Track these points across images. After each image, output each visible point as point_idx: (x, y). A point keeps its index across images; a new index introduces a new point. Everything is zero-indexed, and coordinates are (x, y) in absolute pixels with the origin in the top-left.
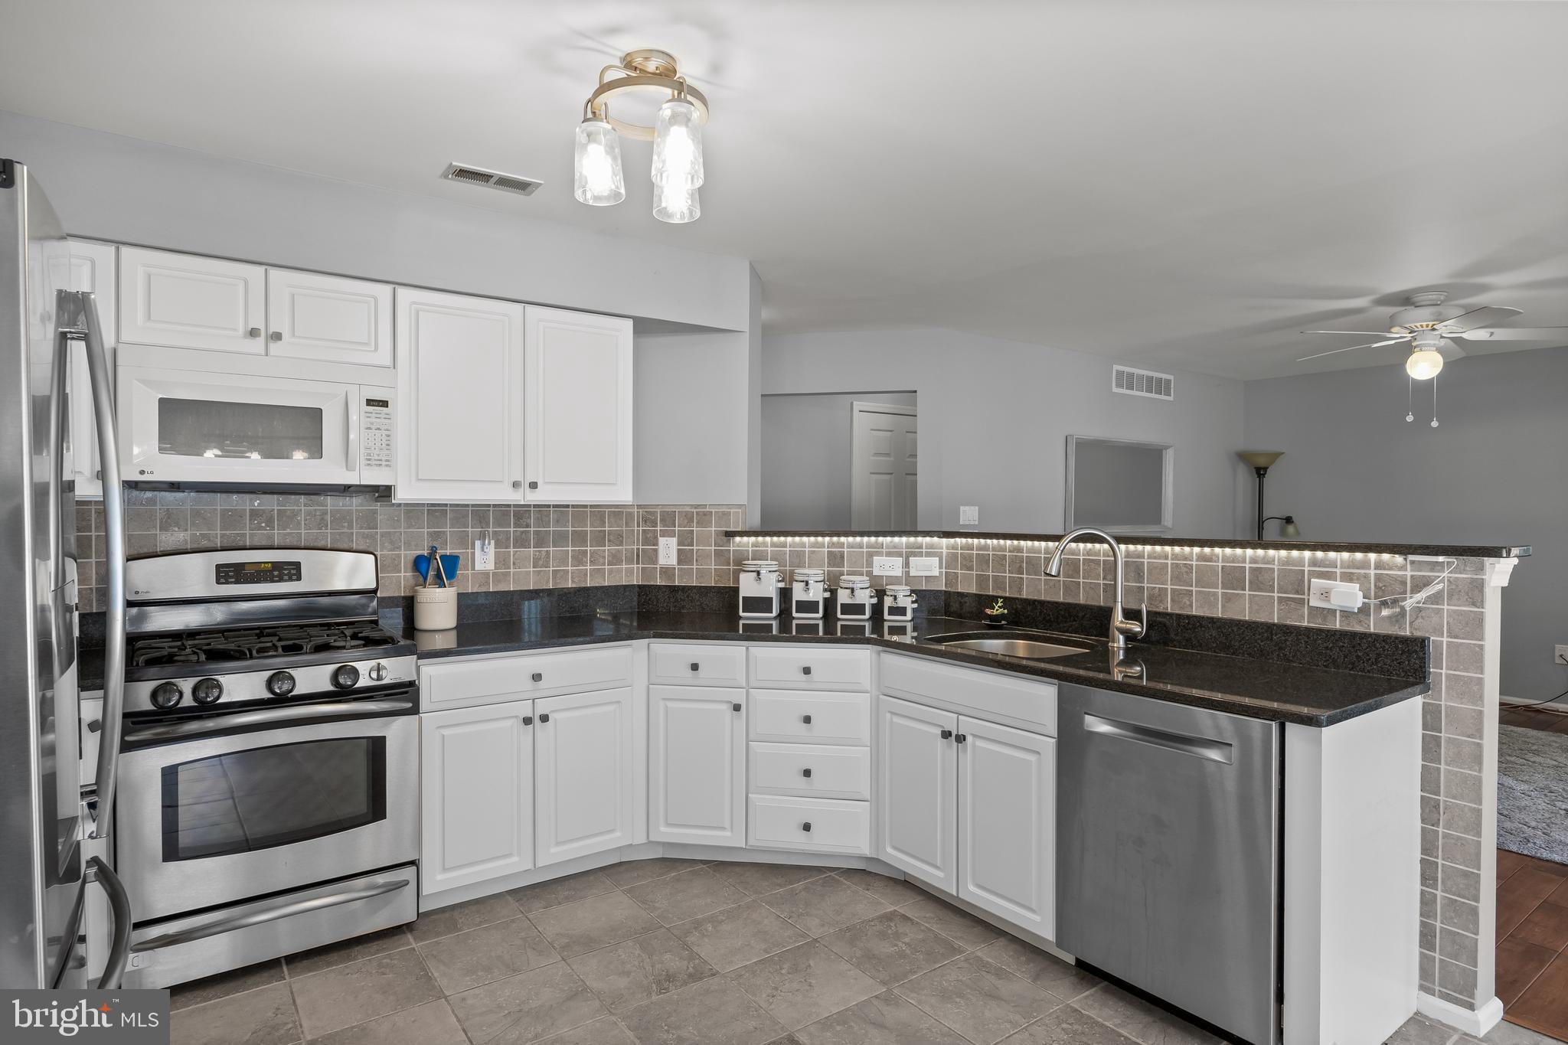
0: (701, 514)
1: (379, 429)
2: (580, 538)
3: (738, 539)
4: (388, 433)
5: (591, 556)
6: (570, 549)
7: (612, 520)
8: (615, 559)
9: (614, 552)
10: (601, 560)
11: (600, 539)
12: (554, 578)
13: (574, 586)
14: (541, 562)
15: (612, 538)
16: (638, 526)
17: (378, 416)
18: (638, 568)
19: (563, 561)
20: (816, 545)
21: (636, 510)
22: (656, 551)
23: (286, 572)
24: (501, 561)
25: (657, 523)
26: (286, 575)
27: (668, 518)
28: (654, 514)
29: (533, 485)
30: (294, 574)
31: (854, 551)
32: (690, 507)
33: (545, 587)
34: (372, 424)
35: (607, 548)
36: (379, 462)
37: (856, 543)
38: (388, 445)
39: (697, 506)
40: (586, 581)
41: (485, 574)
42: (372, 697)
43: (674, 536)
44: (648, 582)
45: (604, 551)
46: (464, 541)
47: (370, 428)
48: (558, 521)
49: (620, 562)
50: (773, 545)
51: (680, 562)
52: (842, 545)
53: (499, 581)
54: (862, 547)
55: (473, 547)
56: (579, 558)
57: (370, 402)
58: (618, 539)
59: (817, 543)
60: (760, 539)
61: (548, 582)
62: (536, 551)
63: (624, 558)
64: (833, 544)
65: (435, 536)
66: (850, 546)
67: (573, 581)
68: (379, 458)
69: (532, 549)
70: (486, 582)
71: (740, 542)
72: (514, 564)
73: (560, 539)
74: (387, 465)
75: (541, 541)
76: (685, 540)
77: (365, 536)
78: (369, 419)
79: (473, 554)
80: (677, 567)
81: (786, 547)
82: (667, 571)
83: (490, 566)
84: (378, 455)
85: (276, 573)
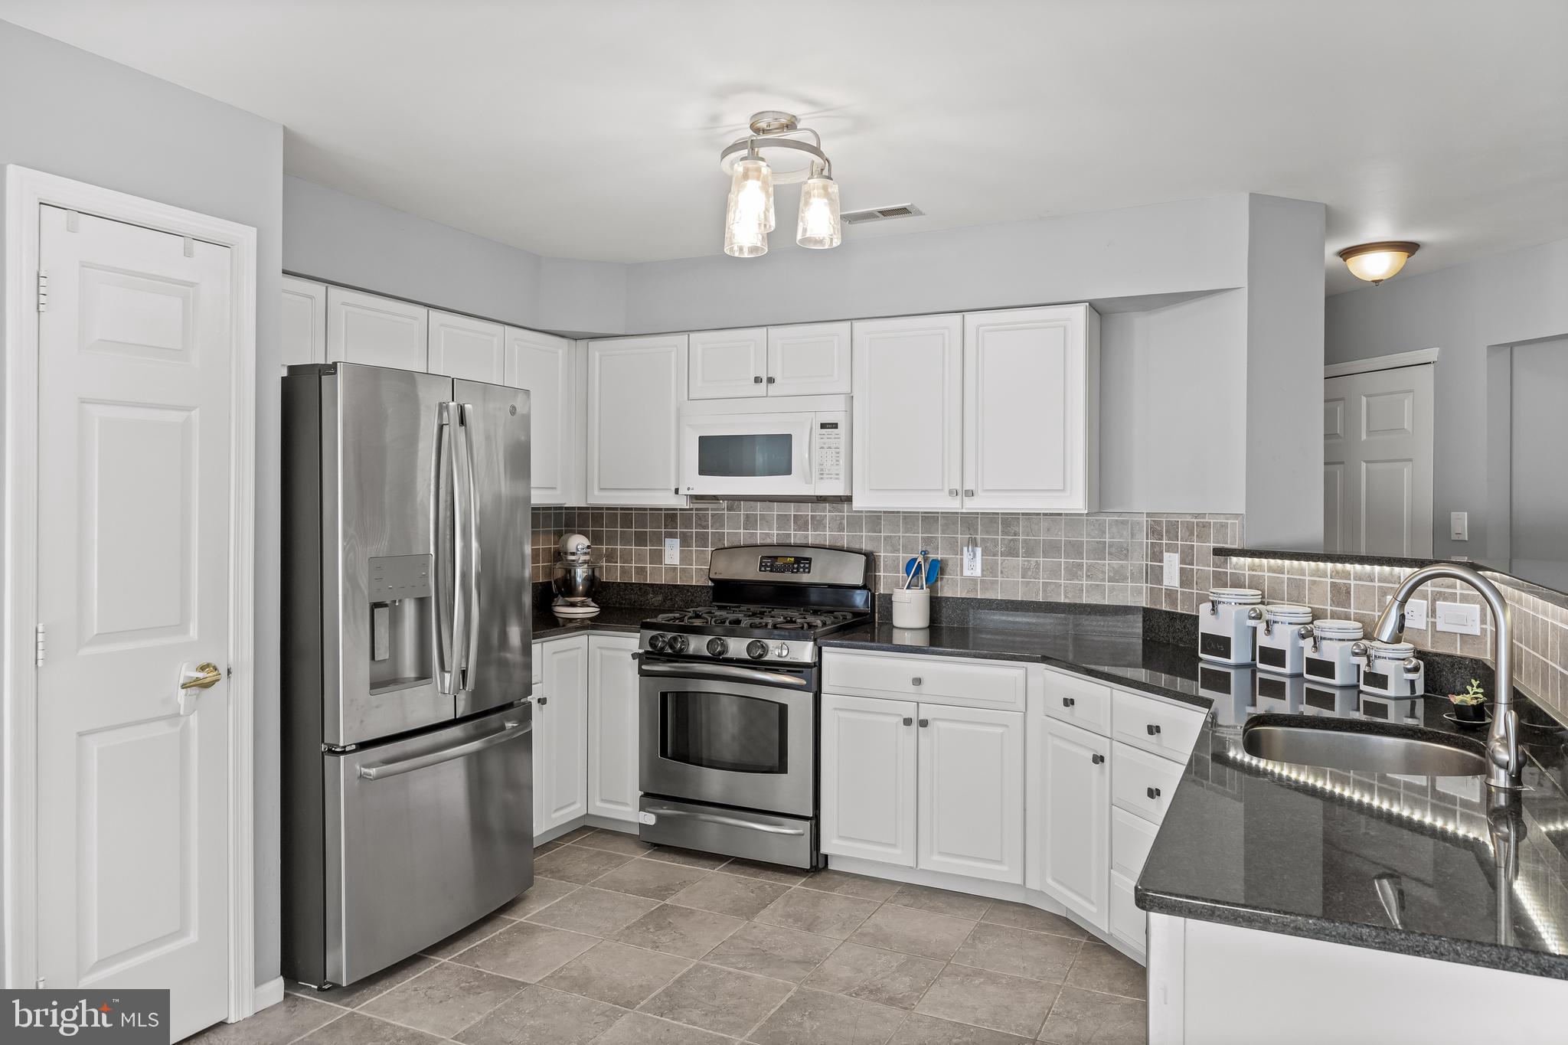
0: (1201, 525)
1: (830, 448)
2: (1075, 549)
3: (1234, 559)
4: (837, 450)
5: (1088, 570)
6: (1063, 560)
7: (1114, 529)
8: (1118, 576)
9: (1116, 567)
10: (1100, 576)
11: (1099, 551)
12: (1044, 591)
13: (1067, 601)
14: (1030, 573)
15: (1113, 550)
16: (1147, 539)
17: (829, 436)
18: (1147, 587)
19: (1055, 572)
20: (1316, 573)
21: (1145, 519)
22: (1162, 567)
23: (802, 565)
24: (989, 568)
25: (1162, 536)
26: (802, 568)
27: (1172, 529)
28: (1159, 523)
29: (971, 494)
30: (807, 568)
31: (1362, 585)
32: (1191, 516)
33: (1034, 600)
34: (824, 444)
35: (1107, 562)
36: (830, 476)
37: (1366, 574)
38: (837, 461)
39: (1197, 516)
40: (1081, 597)
41: (973, 580)
42: (777, 670)
43: (1177, 552)
44: (1155, 605)
45: (1104, 565)
46: (955, 547)
47: (822, 448)
48: (1048, 530)
49: (1124, 579)
50: (1271, 569)
51: (1182, 584)
52: (1347, 575)
53: (987, 589)
54: (1372, 580)
55: (962, 554)
56: (1073, 572)
57: (823, 426)
58: (1122, 552)
59: (1318, 570)
60: (1256, 560)
61: (1037, 594)
62: (1025, 561)
63: (1129, 575)
64: (1337, 572)
65: (927, 541)
66: (1359, 577)
67: (1066, 597)
68: (830, 472)
69: (1020, 558)
70: (974, 589)
71: (1237, 563)
72: (1002, 572)
73: (1052, 548)
74: (837, 479)
75: (1030, 552)
76: (1187, 558)
77: (871, 539)
78: (822, 440)
79: (962, 559)
80: (1179, 589)
81: (1283, 573)
82: (1171, 594)
83: (977, 572)
84: (829, 470)
85: (796, 566)
